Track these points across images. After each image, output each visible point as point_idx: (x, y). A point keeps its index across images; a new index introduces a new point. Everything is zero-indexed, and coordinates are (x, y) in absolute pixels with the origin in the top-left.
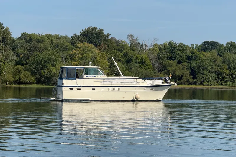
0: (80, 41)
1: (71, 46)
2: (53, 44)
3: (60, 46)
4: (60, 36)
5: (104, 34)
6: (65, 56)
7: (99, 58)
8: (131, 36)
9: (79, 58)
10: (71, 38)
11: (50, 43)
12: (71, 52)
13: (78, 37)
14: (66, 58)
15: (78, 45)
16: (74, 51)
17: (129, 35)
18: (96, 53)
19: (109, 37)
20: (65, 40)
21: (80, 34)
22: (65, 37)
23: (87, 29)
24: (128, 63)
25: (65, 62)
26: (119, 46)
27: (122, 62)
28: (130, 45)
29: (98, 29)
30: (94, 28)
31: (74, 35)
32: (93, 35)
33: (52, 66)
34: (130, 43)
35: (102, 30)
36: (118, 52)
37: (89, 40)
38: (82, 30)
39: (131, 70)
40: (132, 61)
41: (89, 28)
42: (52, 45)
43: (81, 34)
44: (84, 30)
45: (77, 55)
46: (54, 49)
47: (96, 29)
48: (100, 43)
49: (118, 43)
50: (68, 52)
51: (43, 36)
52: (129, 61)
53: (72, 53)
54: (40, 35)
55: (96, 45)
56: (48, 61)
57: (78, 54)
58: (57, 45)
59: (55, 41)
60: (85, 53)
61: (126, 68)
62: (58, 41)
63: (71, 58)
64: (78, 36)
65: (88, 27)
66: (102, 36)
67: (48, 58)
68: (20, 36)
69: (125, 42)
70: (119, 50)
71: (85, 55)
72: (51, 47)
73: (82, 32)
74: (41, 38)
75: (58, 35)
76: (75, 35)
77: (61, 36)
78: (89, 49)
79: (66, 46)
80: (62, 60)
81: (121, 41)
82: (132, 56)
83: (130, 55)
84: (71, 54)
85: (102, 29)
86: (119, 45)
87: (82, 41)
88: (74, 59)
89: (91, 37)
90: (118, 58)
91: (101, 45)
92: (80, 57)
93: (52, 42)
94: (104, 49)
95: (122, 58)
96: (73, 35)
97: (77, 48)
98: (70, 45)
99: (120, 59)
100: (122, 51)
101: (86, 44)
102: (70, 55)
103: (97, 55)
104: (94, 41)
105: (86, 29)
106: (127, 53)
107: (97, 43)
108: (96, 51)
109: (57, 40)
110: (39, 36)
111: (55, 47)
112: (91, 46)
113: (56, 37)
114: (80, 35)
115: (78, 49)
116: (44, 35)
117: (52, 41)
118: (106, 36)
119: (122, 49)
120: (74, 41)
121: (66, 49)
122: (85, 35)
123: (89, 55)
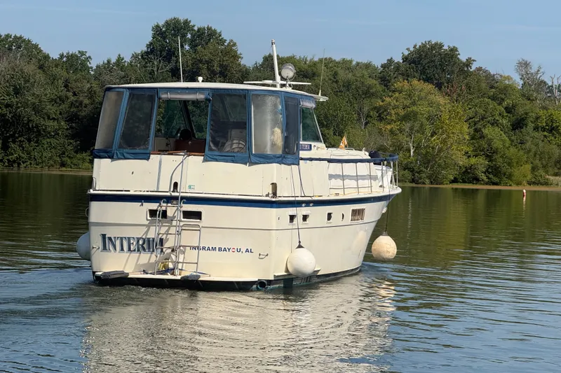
0: (403, 74)
1: (379, 88)
2: (337, 82)
3: (353, 87)
4: (354, 63)
5: (458, 59)
6: (366, 109)
7: (445, 116)
8: (524, 65)
9: (398, 115)
10: (379, 67)
11: (330, 79)
12: (380, 101)
13: (398, 66)
14: (368, 116)
15: (398, 85)
16: (388, 99)
17: (520, 63)
18: (439, 105)
19: (470, 67)
20: (366, 73)
21: (403, 59)
22: (368, 66)
23: (420, 46)
24: (517, 128)
25: (366, 124)
26: (495, 89)
27: (503, 128)
28: (522, 87)
29: (446, 47)
30: (436, 44)
31: (388, 60)
32: (434, 61)
33: (334, 134)
34: (522, 82)
35: (453, 50)
36: (492, 105)
37: (423, 72)
38: (408, 49)
39: (524, 147)
40: (526, 125)
41: (424, 46)
42: (335, 85)
43: (405, 59)
44: (412, 49)
45: (393, 109)
46: (339, 94)
47: (441, 46)
48: (449, 81)
49: (494, 80)
50: (373, 100)
51: (315, 64)
52: (518, 125)
53: (381, 103)
54: (308, 59)
55: (439, 86)
56: (325, 123)
57: (395, 107)
58: (348, 85)
59: (343, 75)
60: (414, 104)
61: (512, 141)
62: (350, 76)
63: (379, 116)
64: (398, 63)
65: (422, 43)
66: (454, 64)
67: (326, 115)
68: (260, 61)
69: (509, 78)
70: (493, 98)
71: (415, 108)
72: (332, 90)
73: (406, 53)
74: (309, 66)
75: (351, 62)
76: (390, 61)
77: (358, 64)
78: (423, 94)
79: (368, 88)
80: (359, 120)
81: (501, 76)
82: (526, 114)
83: (521, 111)
84: (381, 106)
85: (454, 47)
86: (496, 85)
87: (407, 76)
88: (386, 118)
89: (428, 67)
90: (493, 116)
91: (452, 86)
92: (402, 113)
93: (335, 78)
94: (459, 95)
95: (503, 117)
96: (386, 62)
97: (394, 91)
98: (378, 86)
99: (497, 118)
100: (503, 100)
101: (415, 82)
102: (377, 109)
103: (443, 109)
104: (434, 75)
105: (418, 47)
106: (514, 106)
107: (443, 80)
108: (440, 99)
109: (347, 72)
110: (305, 63)
111: (342, 88)
112: (429, 87)
113: (346, 64)
114: (401, 61)
115: (397, 94)
116: (316, 59)
117: (336, 74)
118: (464, 64)
119: (503, 96)
120: (387, 75)
121: (368, 94)
122: (414, 62)
123: (422, 109)
